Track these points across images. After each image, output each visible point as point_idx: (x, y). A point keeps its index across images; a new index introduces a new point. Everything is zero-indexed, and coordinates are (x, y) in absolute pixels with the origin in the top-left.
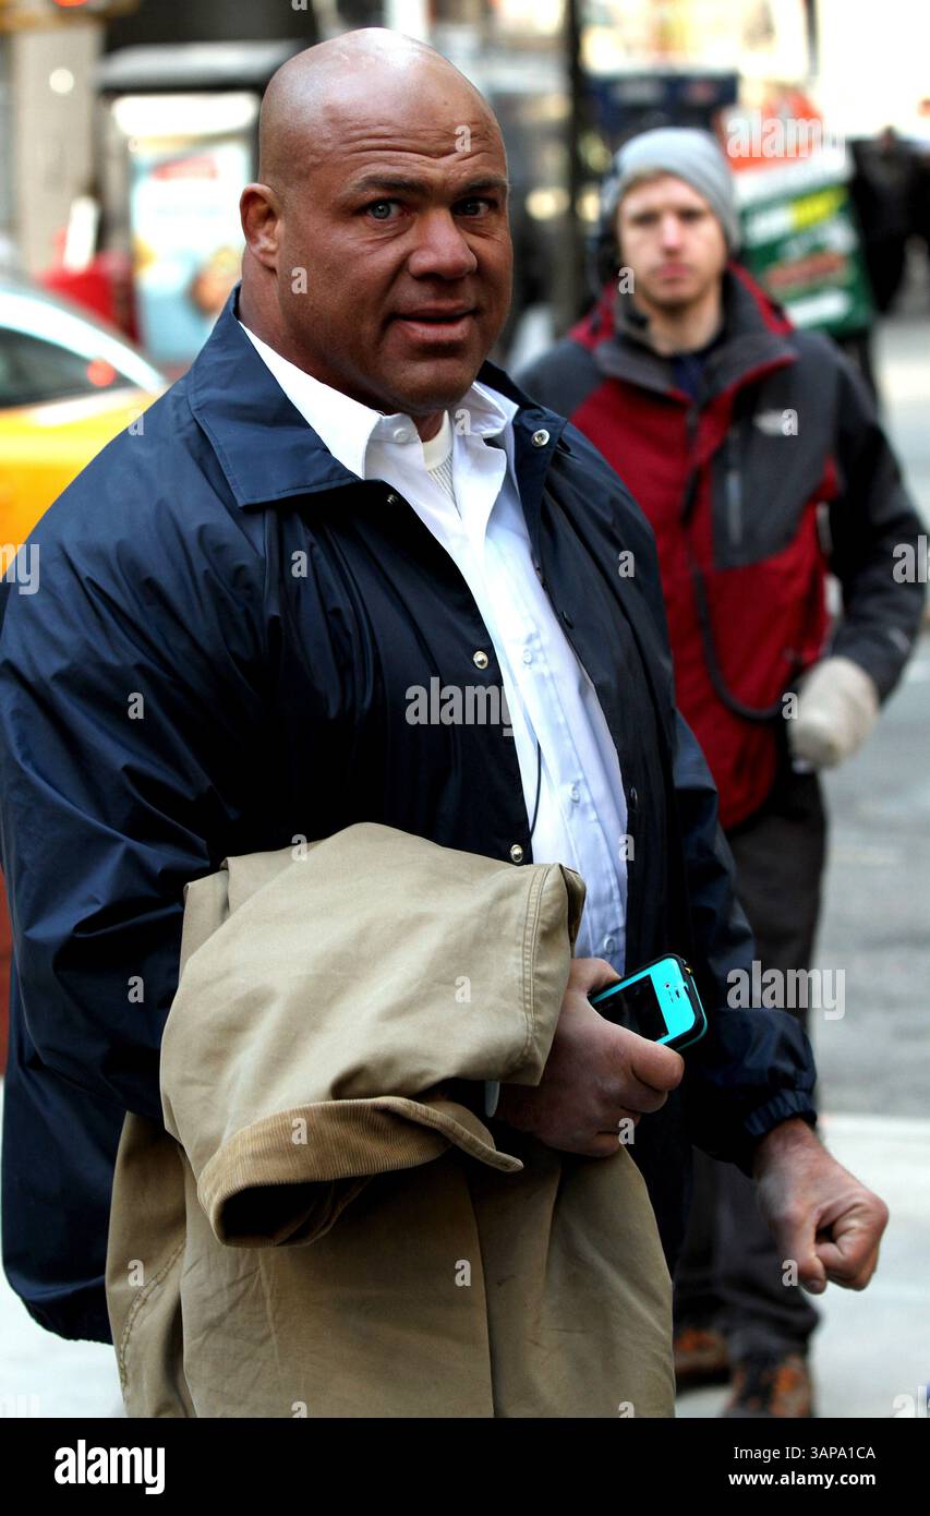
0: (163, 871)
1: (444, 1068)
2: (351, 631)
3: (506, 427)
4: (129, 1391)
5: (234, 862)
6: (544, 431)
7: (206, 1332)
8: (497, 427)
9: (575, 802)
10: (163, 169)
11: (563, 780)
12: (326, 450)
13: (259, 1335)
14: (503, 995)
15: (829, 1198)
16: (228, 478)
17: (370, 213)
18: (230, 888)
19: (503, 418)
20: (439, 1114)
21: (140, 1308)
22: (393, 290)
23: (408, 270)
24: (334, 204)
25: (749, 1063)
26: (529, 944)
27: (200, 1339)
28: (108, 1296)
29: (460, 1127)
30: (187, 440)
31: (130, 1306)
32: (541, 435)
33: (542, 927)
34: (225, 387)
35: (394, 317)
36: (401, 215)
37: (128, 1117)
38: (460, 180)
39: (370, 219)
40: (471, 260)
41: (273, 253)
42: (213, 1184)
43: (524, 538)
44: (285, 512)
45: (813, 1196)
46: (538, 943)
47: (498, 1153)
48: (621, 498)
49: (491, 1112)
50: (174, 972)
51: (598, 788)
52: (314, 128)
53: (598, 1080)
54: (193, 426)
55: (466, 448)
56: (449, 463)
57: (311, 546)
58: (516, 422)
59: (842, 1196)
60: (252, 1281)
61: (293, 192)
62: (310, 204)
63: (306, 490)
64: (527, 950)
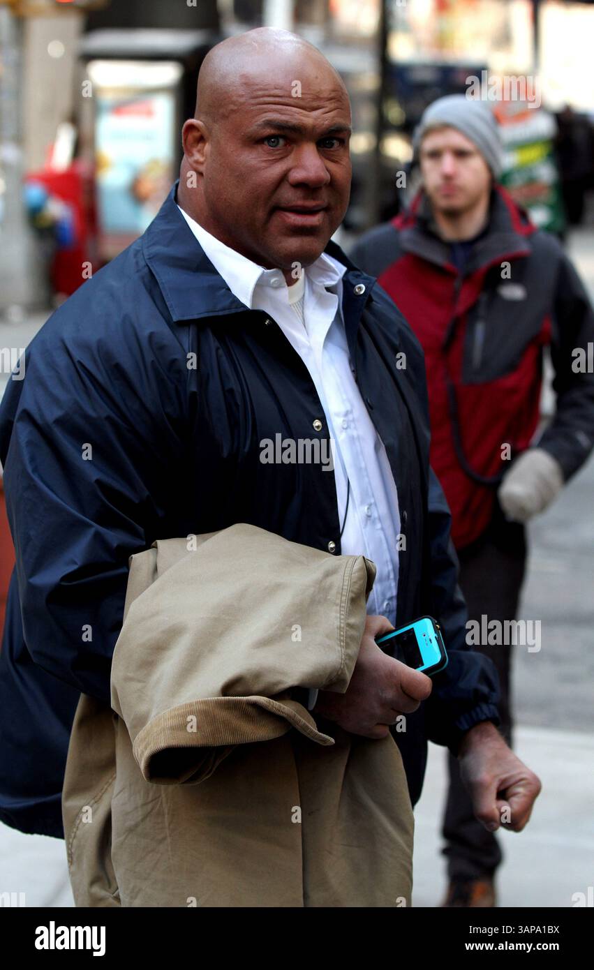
0: (118, 546)
1: (291, 680)
2: (239, 404)
3: (339, 281)
4: (73, 868)
6: (363, 286)
7: (126, 834)
8: (333, 280)
9: (369, 516)
10: (118, 108)
11: (362, 503)
12: (229, 289)
13: (160, 837)
14: (327, 636)
15: (507, 772)
16: (167, 303)
17: (266, 143)
18: (158, 559)
19: (337, 275)
20: (287, 708)
22: (278, 192)
23: (288, 181)
24: (244, 136)
25: (462, 685)
26: (344, 605)
27: (122, 838)
28: (63, 809)
29: (298, 717)
30: (143, 278)
31: (77, 815)
32: (360, 288)
33: (352, 595)
34: (167, 245)
35: (277, 209)
36: (285, 145)
37: (82, 697)
38: (324, 126)
39: (266, 147)
40: (327, 176)
41: (202, 163)
43: (346, 351)
44: (202, 327)
45: (497, 770)
46: (349, 605)
47: (321, 734)
48: (403, 328)
49: (312, 706)
50: (121, 609)
51: (382, 509)
52: (235, 88)
53: (379, 691)
54: (146, 269)
55: (313, 291)
56: (302, 301)
57: (217, 349)
58: (345, 279)
59: (514, 772)
60: (156, 804)
61: (218, 126)
62: (228, 135)
63: (215, 314)
64: (342, 609)
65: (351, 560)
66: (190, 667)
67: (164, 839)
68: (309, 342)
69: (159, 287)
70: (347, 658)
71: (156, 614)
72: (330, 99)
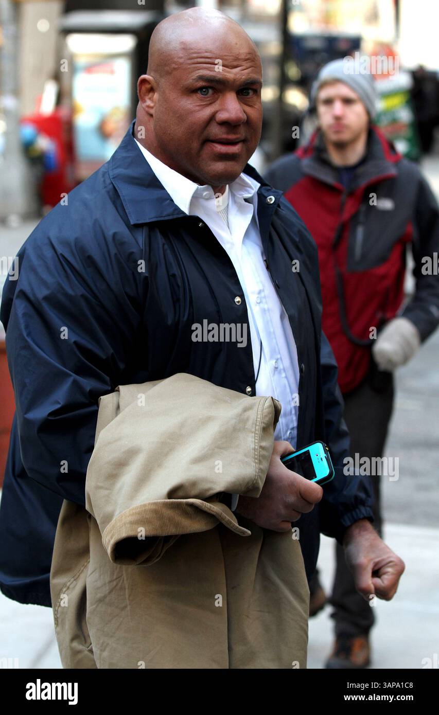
0: (90, 390)
1: (219, 487)
2: (180, 284)
3: (254, 194)
4: (58, 629)
5: (122, 388)
6: (272, 197)
8: (250, 194)
9: (276, 368)
10: (89, 69)
11: (271, 358)
12: (172, 201)
13: (122, 606)
14: (245, 455)
15: (378, 557)
16: (127, 211)
17: (199, 92)
18: (120, 400)
19: (253, 189)
20: (216, 508)
21: (66, 591)
22: (208, 128)
23: (215, 120)
24: (182, 87)
25: (345, 493)
26: (257, 432)
27: (94, 606)
28: (51, 585)
29: (224, 514)
30: (108, 192)
31: (61, 590)
32: (271, 199)
33: (263, 425)
34: (127, 168)
35: (207, 141)
36: (213, 94)
37: (65, 502)
38: (242, 80)
39: (199, 95)
40: (244, 117)
41: (152, 108)
42: (110, 535)
43: (260, 246)
44: (151, 227)
45: (372, 556)
46: (261, 432)
47: (240, 527)
48: (303, 230)
49: (234, 508)
50: (93, 437)
51: (286, 362)
52: (176, 52)
53: (284, 497)
54: (111, 185)
55: (235, 202)
56: (227, 209)
57: (164, 244)
58: (259, 192)
59: (385, 557)
60: (119, 581)
61: (163, 80)
62: (171, 86)
63: (162, 219)
64: (256, 435)
65: (263, 399)
66: (144, 478)
67: (126, 607)
68: (232, 239)
69: (121, 199)
70: (260, 471)
71: (119, 439)
72: (246, 60)
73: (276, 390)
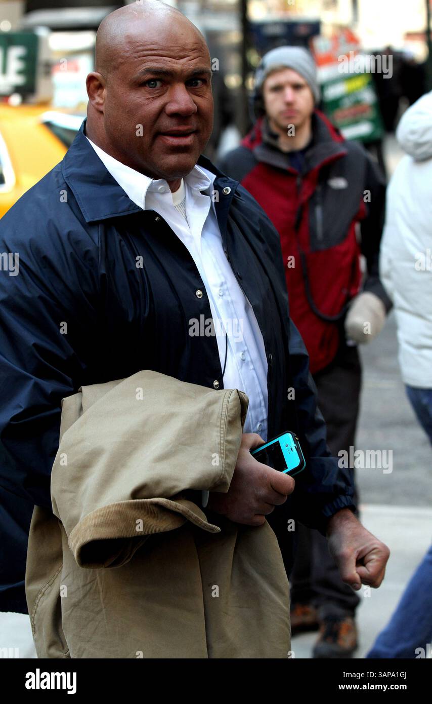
0: (52, 392)
1: (184, 485)
2: (139, 281)
3: (210, 186)
4: (36, 636)
6: (228, 188)
7: (72, 608)
8: (206, 186)
9: (243, 360)
11: (238, 350)
12: (127, 196)
14: (211, 451)
15: (362, 545)
16: (81, 209)
17: (147, 85)
18: (83, 401)
19: (209, 181)
20: (182, 506)
22: (158, 121)
23: (165, 112)
24: (130, 81)
25: (324, 483)
27: (70, 611)
28: (26, 591)
29: (191, 512)
32: (227, 189)
33: (229, 419)
34: (80, 167)
35: (158, 134)
36: (162, 86)
37: (36, 508)
38: (189, 70)
39: (147, 88)
40: (195, 107)
41: (102, 104)
42: (76, 539)
43: (219, 237)
44: (108, 225)
45: (355, 545)
46: (227, 426)
47: (209, 524)
48: (264, 219)
49: (205, 505)
51: (254, 354)
52: (121, 46)
53: (255, 490)
54: (65, 184)
55: (192, 195)
56: (184, 203)
57: (120, 241)
58: (215, 184)
59: (367, 544)
60: (94, 584)
61: (111, 76)
62: (119, 81)
63: (118, 215)
64: (221, 429)
66: (107, 480)
67: (101, 610)
68: (191, 233)
69: (75, 198)
70: (227, 466)
71: (82, 440)
72: (193, 50)
73: (244, 383)
